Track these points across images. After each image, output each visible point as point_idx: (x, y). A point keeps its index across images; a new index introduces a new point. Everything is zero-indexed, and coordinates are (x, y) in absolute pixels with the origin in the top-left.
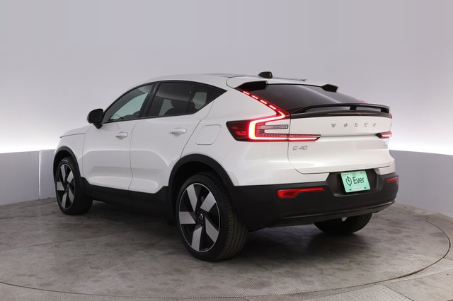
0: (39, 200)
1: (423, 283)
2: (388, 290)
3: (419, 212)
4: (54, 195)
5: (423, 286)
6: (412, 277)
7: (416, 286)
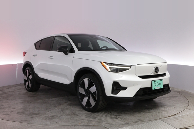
0: (17, 84)
1: (177, 119)
2: (163, 122)
3: (176, 89)
4: (23, 82)
5: (177, 120)
6: (173, 117)
7: (174, 120)
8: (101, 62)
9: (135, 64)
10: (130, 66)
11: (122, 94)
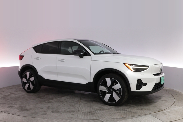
8: (124, 64)
9: (151, 65)
10: (148, 66)
11: (144, 89)
